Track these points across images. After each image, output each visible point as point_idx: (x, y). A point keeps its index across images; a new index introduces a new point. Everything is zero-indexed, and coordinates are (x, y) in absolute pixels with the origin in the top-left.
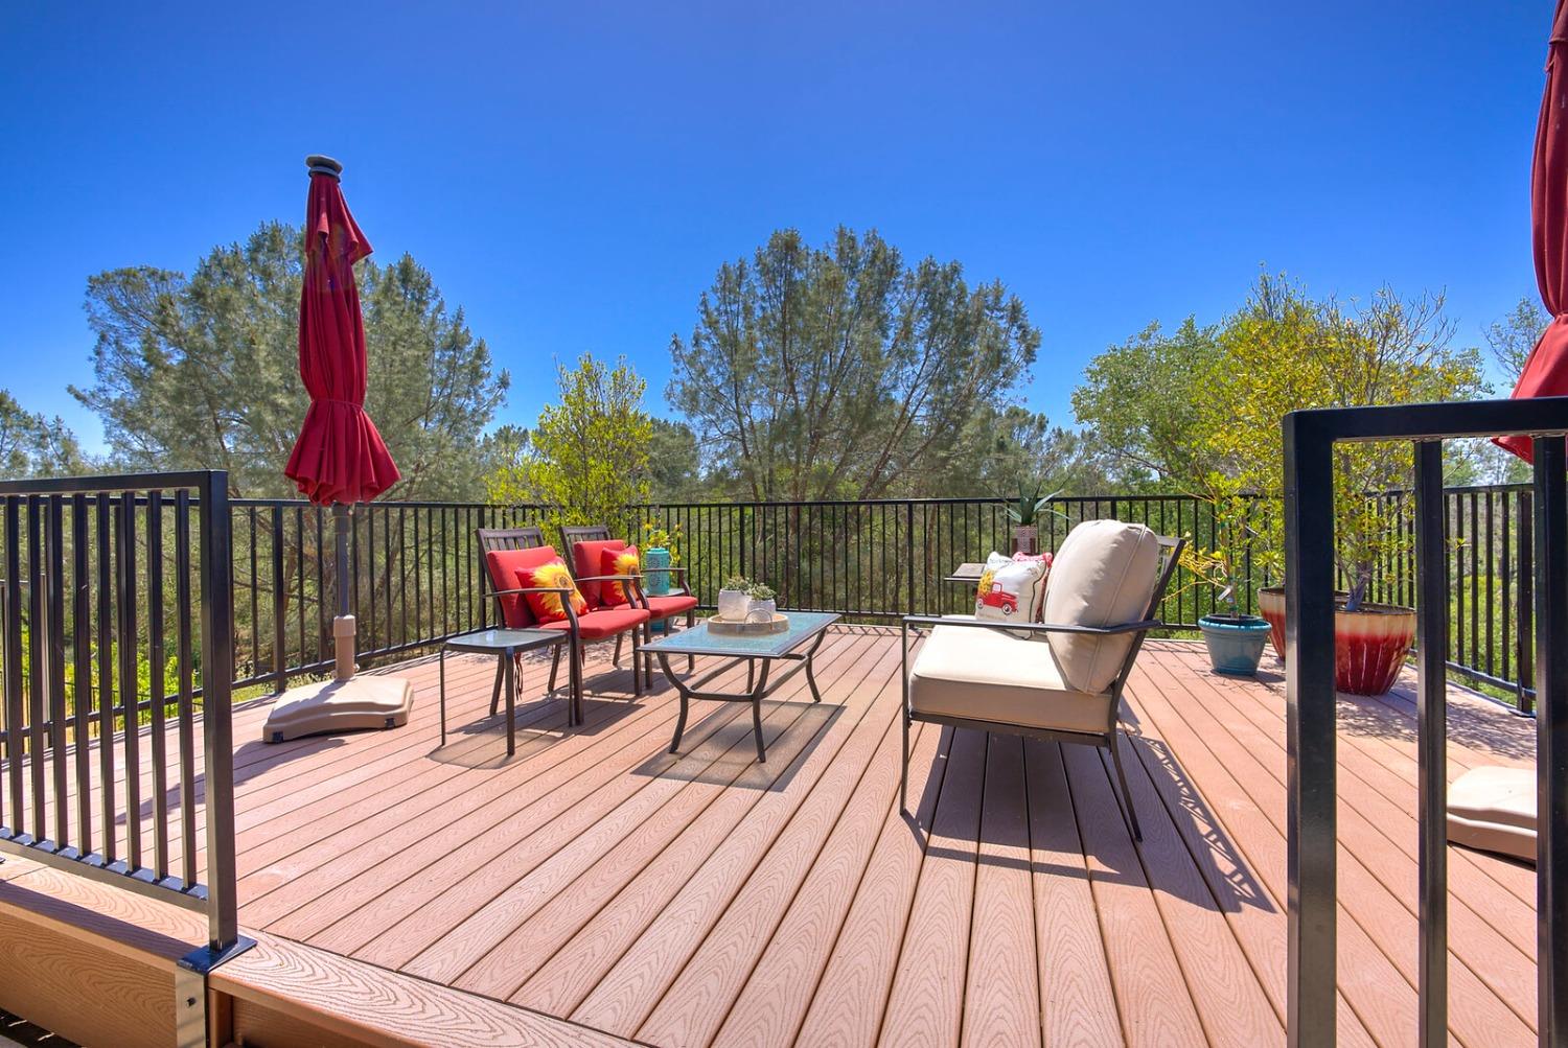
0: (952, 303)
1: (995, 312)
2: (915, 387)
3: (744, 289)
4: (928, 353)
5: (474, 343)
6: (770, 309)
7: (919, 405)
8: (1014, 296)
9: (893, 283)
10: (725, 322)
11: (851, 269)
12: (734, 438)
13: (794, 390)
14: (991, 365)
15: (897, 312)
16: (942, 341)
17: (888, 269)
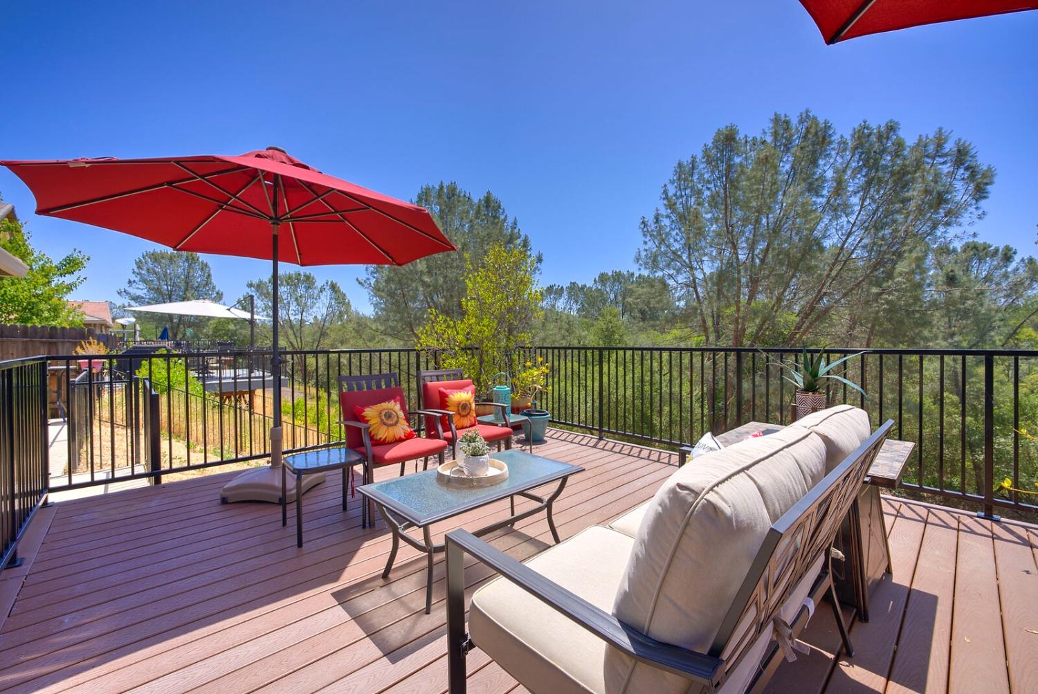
0: (889, 158)
1: (937, 159)
2: (849, 234)
3: (695, 177)
4: (862, 204)
5: (523, 238)
6: (713, 189)
7: (855, 249)
8: (960, 140)
9: (826, 150)
10: (682, 203)
11: (785, 145)
12: (687, 286)
13: (735, 247)
14: (931, 207)
15: (830, 174)
16: (878, 192)
17: (821, 140)
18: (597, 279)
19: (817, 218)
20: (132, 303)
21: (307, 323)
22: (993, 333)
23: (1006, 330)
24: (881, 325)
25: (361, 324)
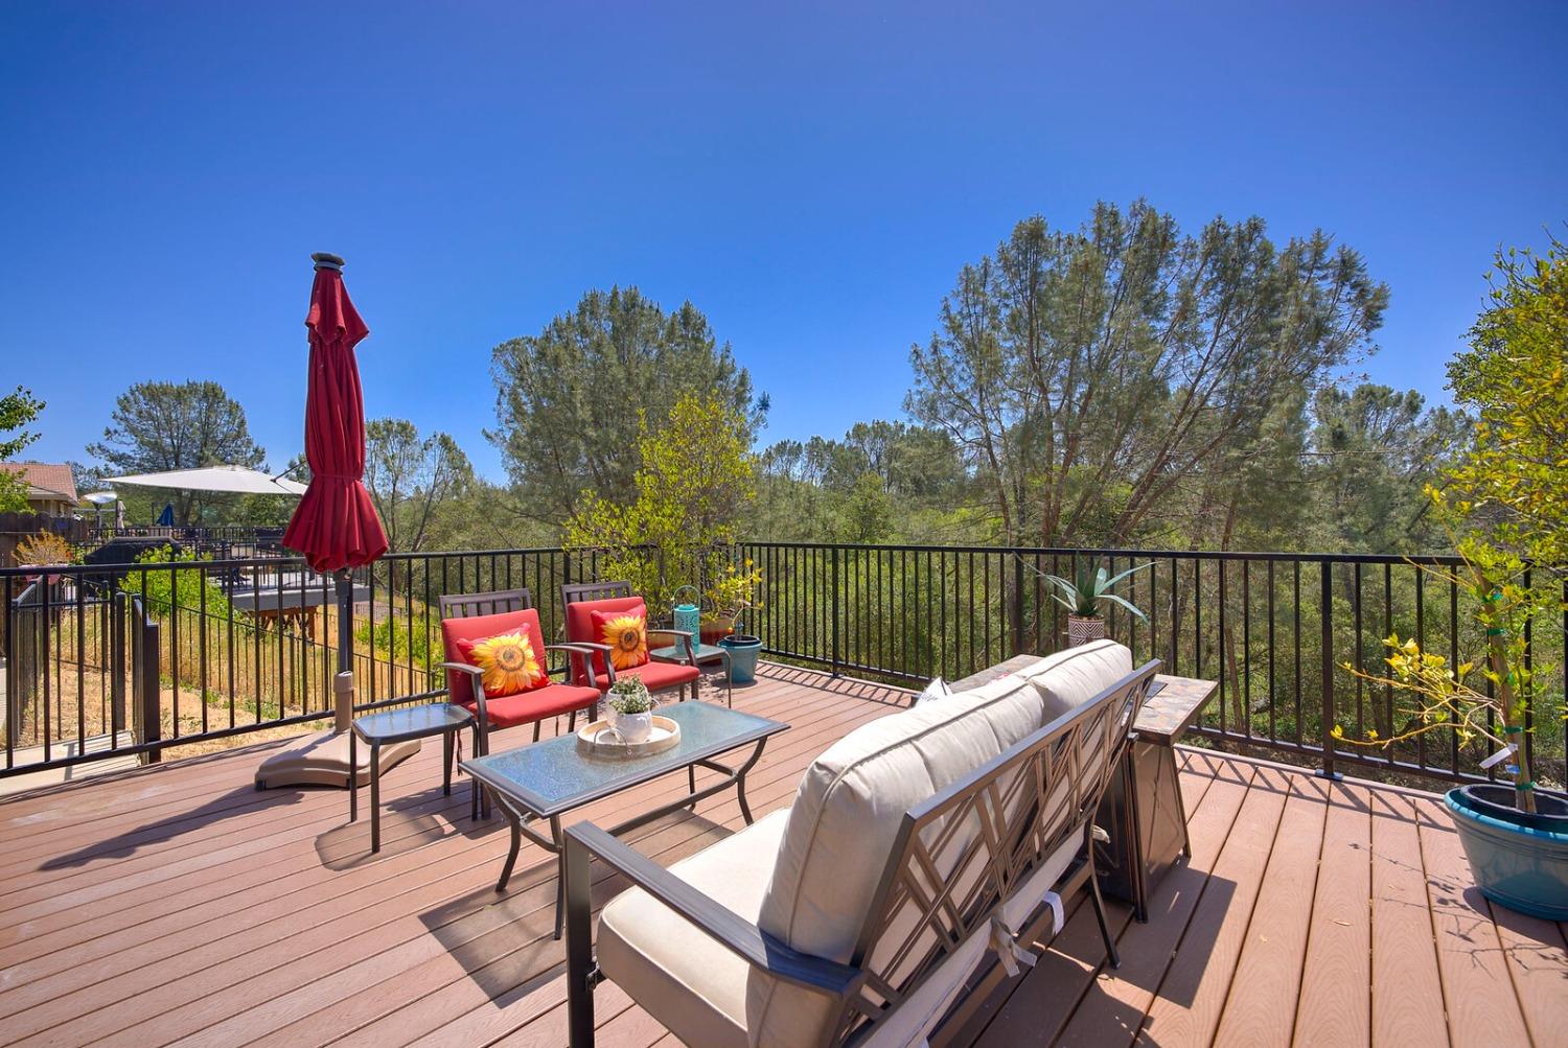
0: (1252, 268)
1: (1315, 271)
2: (1201, 374)
3: (989, 288)
4: (1218, 332)
5: (738, 372)
6: (1013, 305)
7: (1209, 394)
8: (1344, 247)
9: (1167, 256)
10: (970, 325)
11: (1113, 247)
12: (979, 445)
13: (1044, 390)
14: (1307, 339)
15: (1173, 290)
16: (1239, 314)
17: (1160, 240)
18: (851, 432)
19: (1156, 350)
20: (113, 466)
21: (404, 498)
22: (1394, 513)
23: (1412, 509)
24: (1244, 501)
25: (488, 500)
